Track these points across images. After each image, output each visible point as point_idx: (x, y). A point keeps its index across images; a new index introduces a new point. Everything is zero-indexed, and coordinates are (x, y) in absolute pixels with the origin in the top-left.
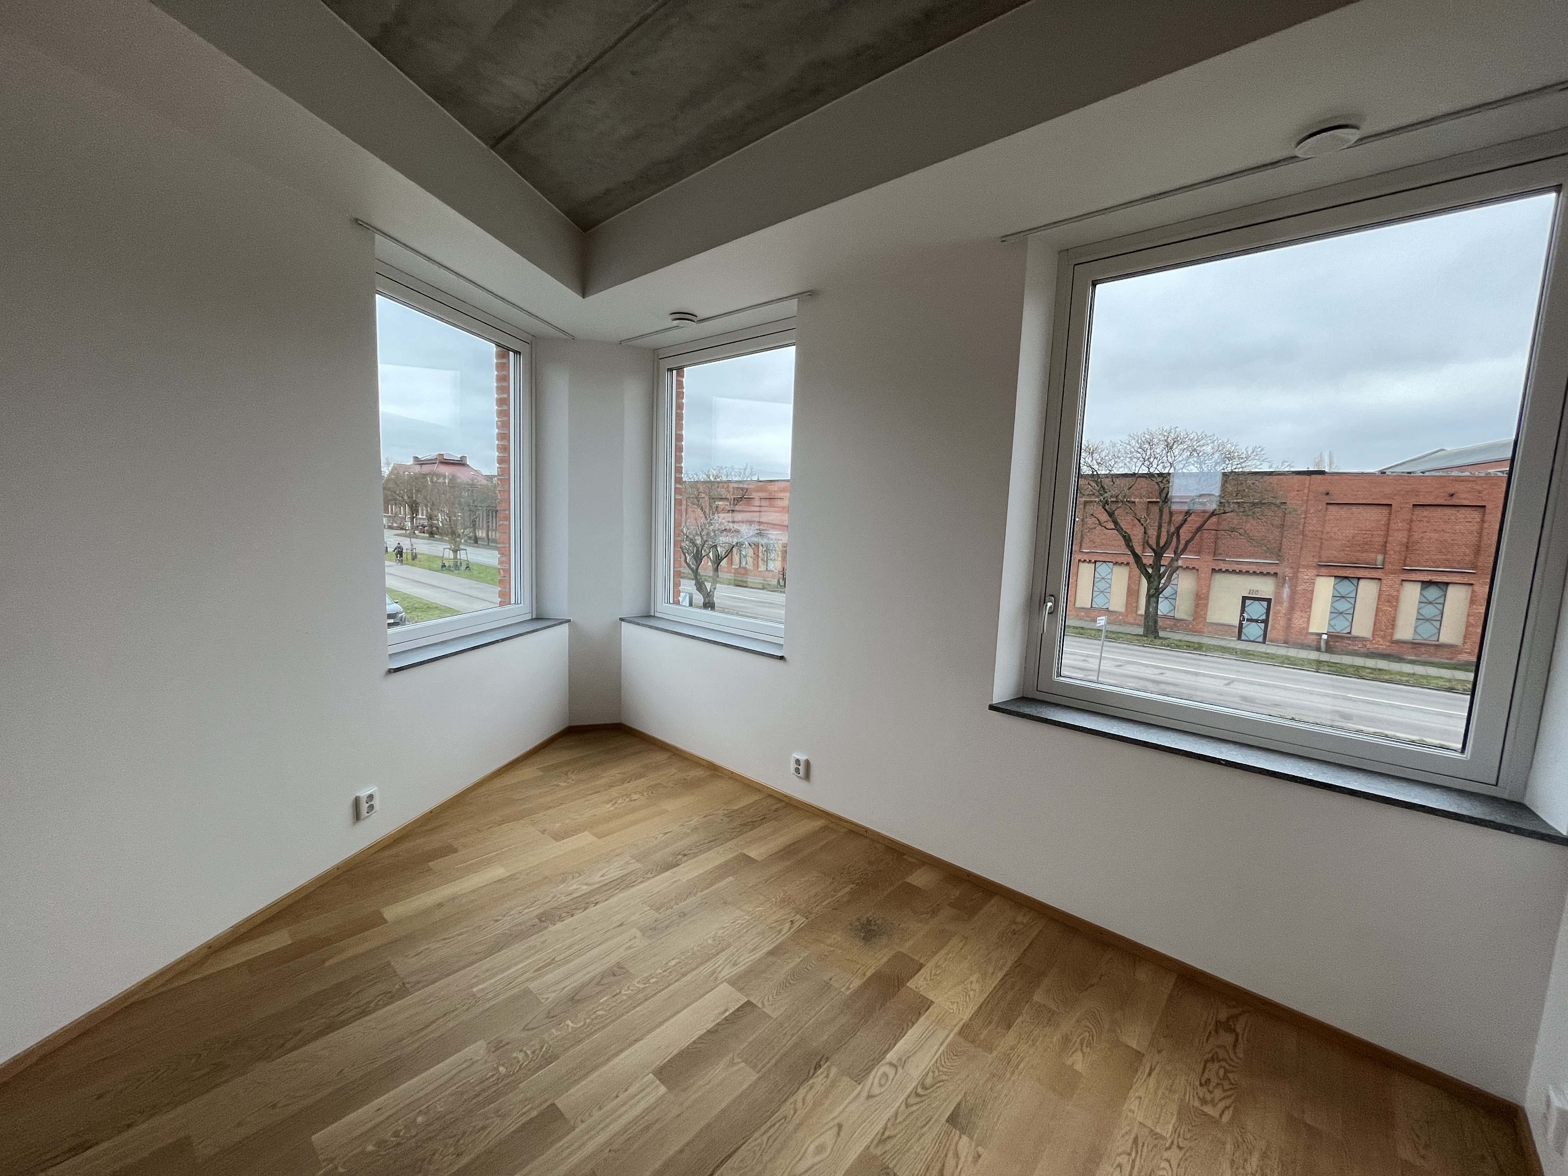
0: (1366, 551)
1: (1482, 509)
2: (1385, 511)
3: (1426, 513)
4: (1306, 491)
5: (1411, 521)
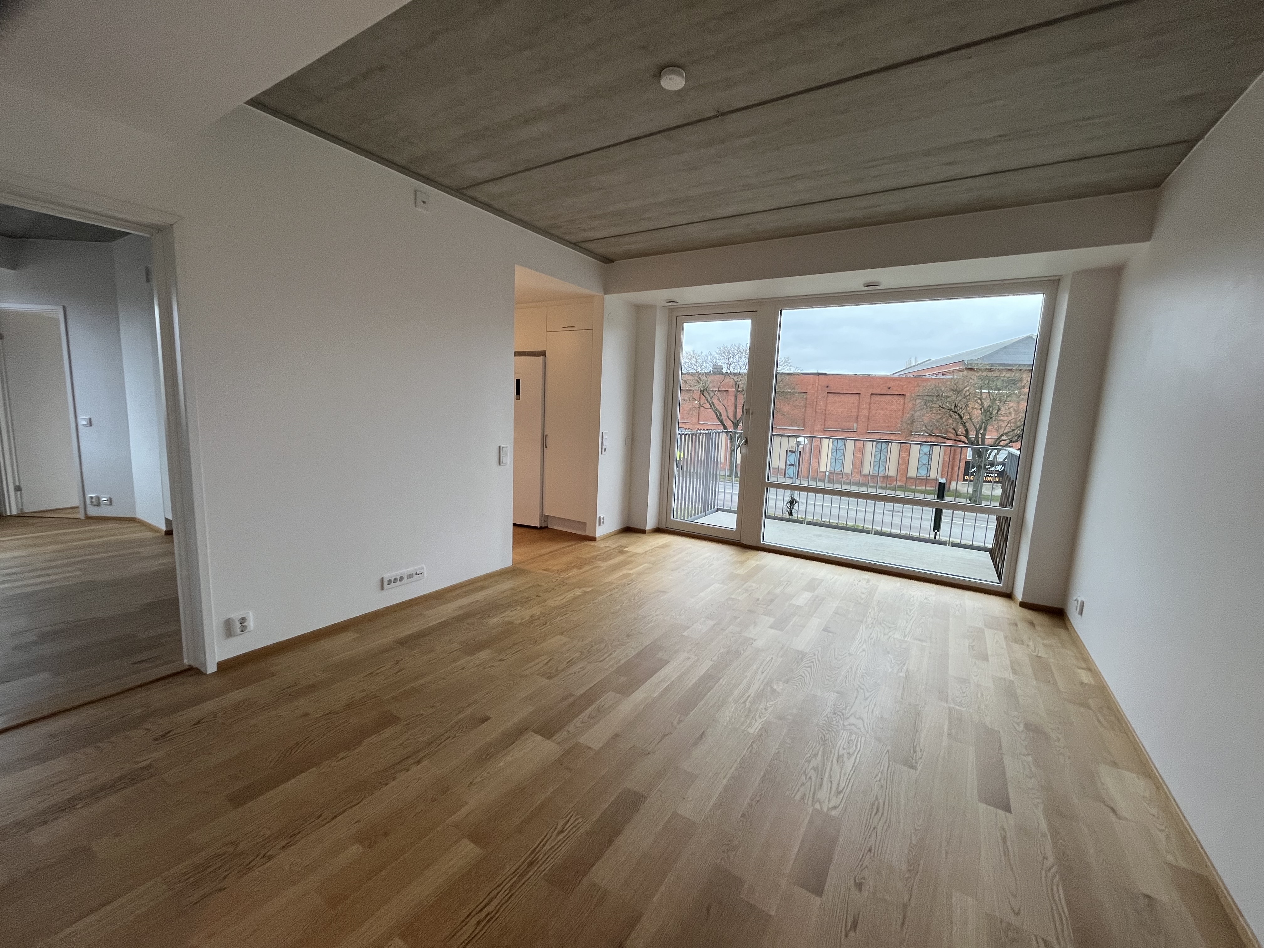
0: (848, 421)
1: (903, 397)
2: (857, 397)
3: (877, 398)
4: (817, 385)
5: (870, 403)
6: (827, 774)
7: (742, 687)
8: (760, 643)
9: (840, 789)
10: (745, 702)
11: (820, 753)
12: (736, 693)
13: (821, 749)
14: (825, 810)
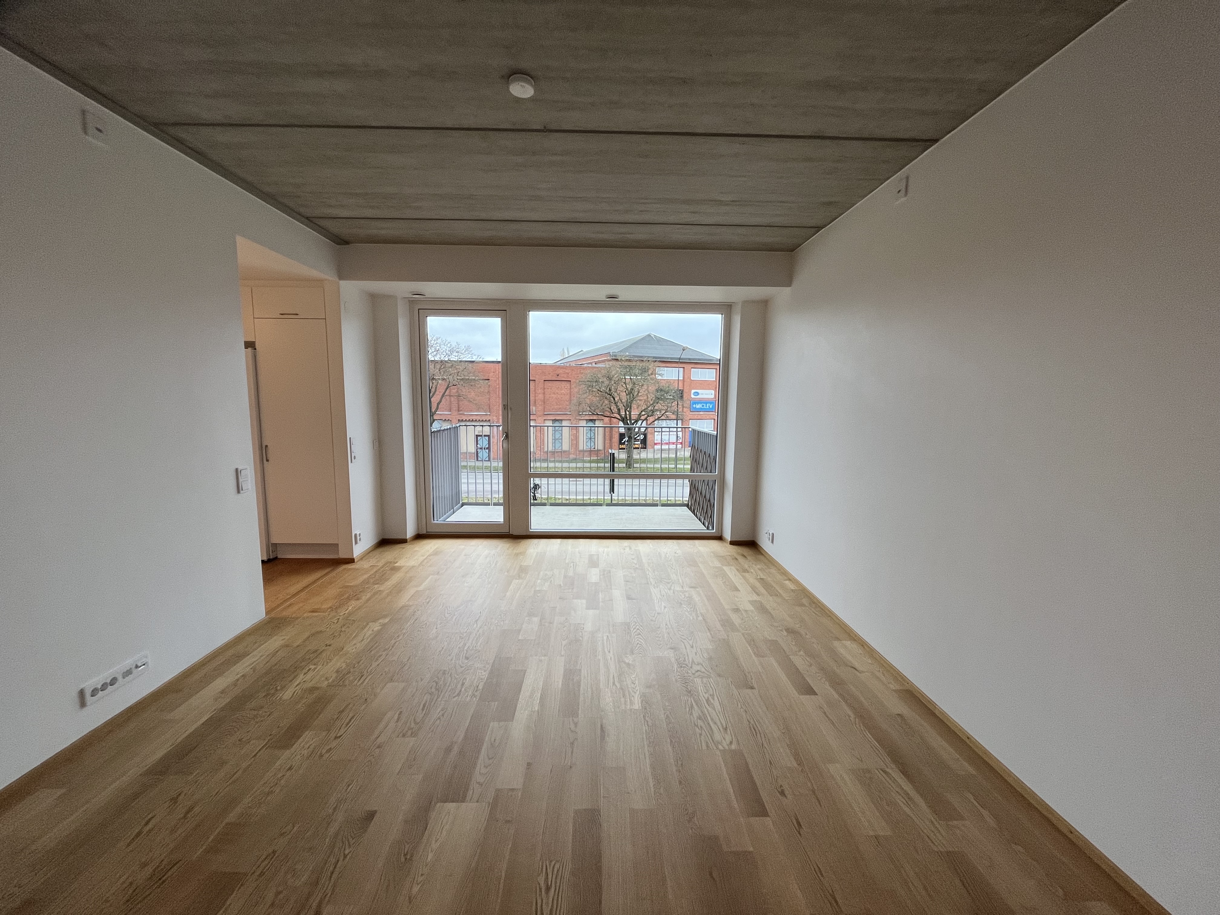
1: (570, 382)
2: (533, 383)
3: (549, 384)
4: (497, 372)
5: (544, 388)
6: (709, 718)
7: (603, 670)
8: (589, 627)
9: (725, 727)
10: (614, 683)
11: (694, 704)
12: (602, 678)
13: (692, 699)
14: (727, 747)
